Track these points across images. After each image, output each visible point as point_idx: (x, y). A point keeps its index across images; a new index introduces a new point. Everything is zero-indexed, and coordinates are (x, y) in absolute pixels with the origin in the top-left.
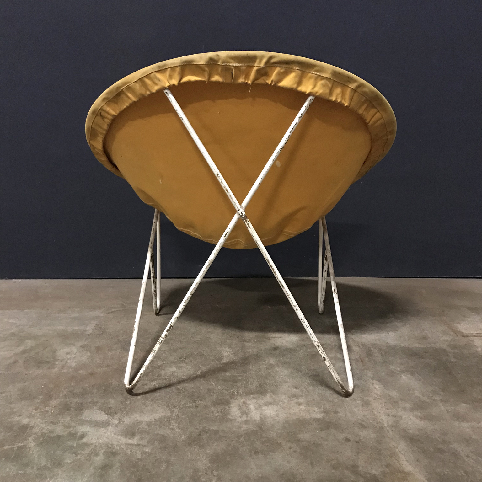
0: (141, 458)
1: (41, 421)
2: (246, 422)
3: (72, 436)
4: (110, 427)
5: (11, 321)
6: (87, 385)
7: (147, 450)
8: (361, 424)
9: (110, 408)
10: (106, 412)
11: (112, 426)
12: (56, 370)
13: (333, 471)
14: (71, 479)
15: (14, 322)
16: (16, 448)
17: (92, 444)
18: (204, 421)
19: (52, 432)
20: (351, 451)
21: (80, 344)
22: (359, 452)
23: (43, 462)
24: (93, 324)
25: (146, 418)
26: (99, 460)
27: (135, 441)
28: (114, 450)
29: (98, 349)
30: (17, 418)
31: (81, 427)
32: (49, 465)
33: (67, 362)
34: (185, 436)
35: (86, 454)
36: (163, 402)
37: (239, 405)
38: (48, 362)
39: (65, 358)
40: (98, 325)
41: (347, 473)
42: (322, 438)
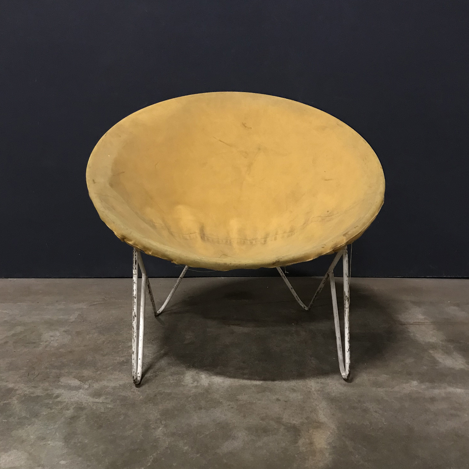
0: (104, 412)
1: (24, 386)
2: (196, 387)
3: (49, 396)
4: (81, 390)
5: (5, 311)
6: (66, 360)
7: (110, 407)
8: (293, 389)
9: (83, 376)
10: (79, 379)
11: (83, 389)
12: (40, 348)
13: (260, 421)
14: (45, 425)
15: (8, 312)
16: (3, 404)
17: (65, 402)
18: (161, 386)
19: (33, 393)
20: (279, 408)
21: (63, 329)
22: (286, 409)
23: (24, 414)
24: (77, 313)
25: (112, 384)
26: (69, 413)
27: (100, 400)
28: (82, 406)
29: (78, 333)
30: (5, 384)
31: (57, 390)
32: (28, 416)
33: (50, 343)
34: (143, 396)
35: (59, 408)
36: (128, 372)
37: (193, 374)
38: (34, 343)
39: (49, 340)
40: (81, 315)
41: (272, 423)
42: (257, 398)
